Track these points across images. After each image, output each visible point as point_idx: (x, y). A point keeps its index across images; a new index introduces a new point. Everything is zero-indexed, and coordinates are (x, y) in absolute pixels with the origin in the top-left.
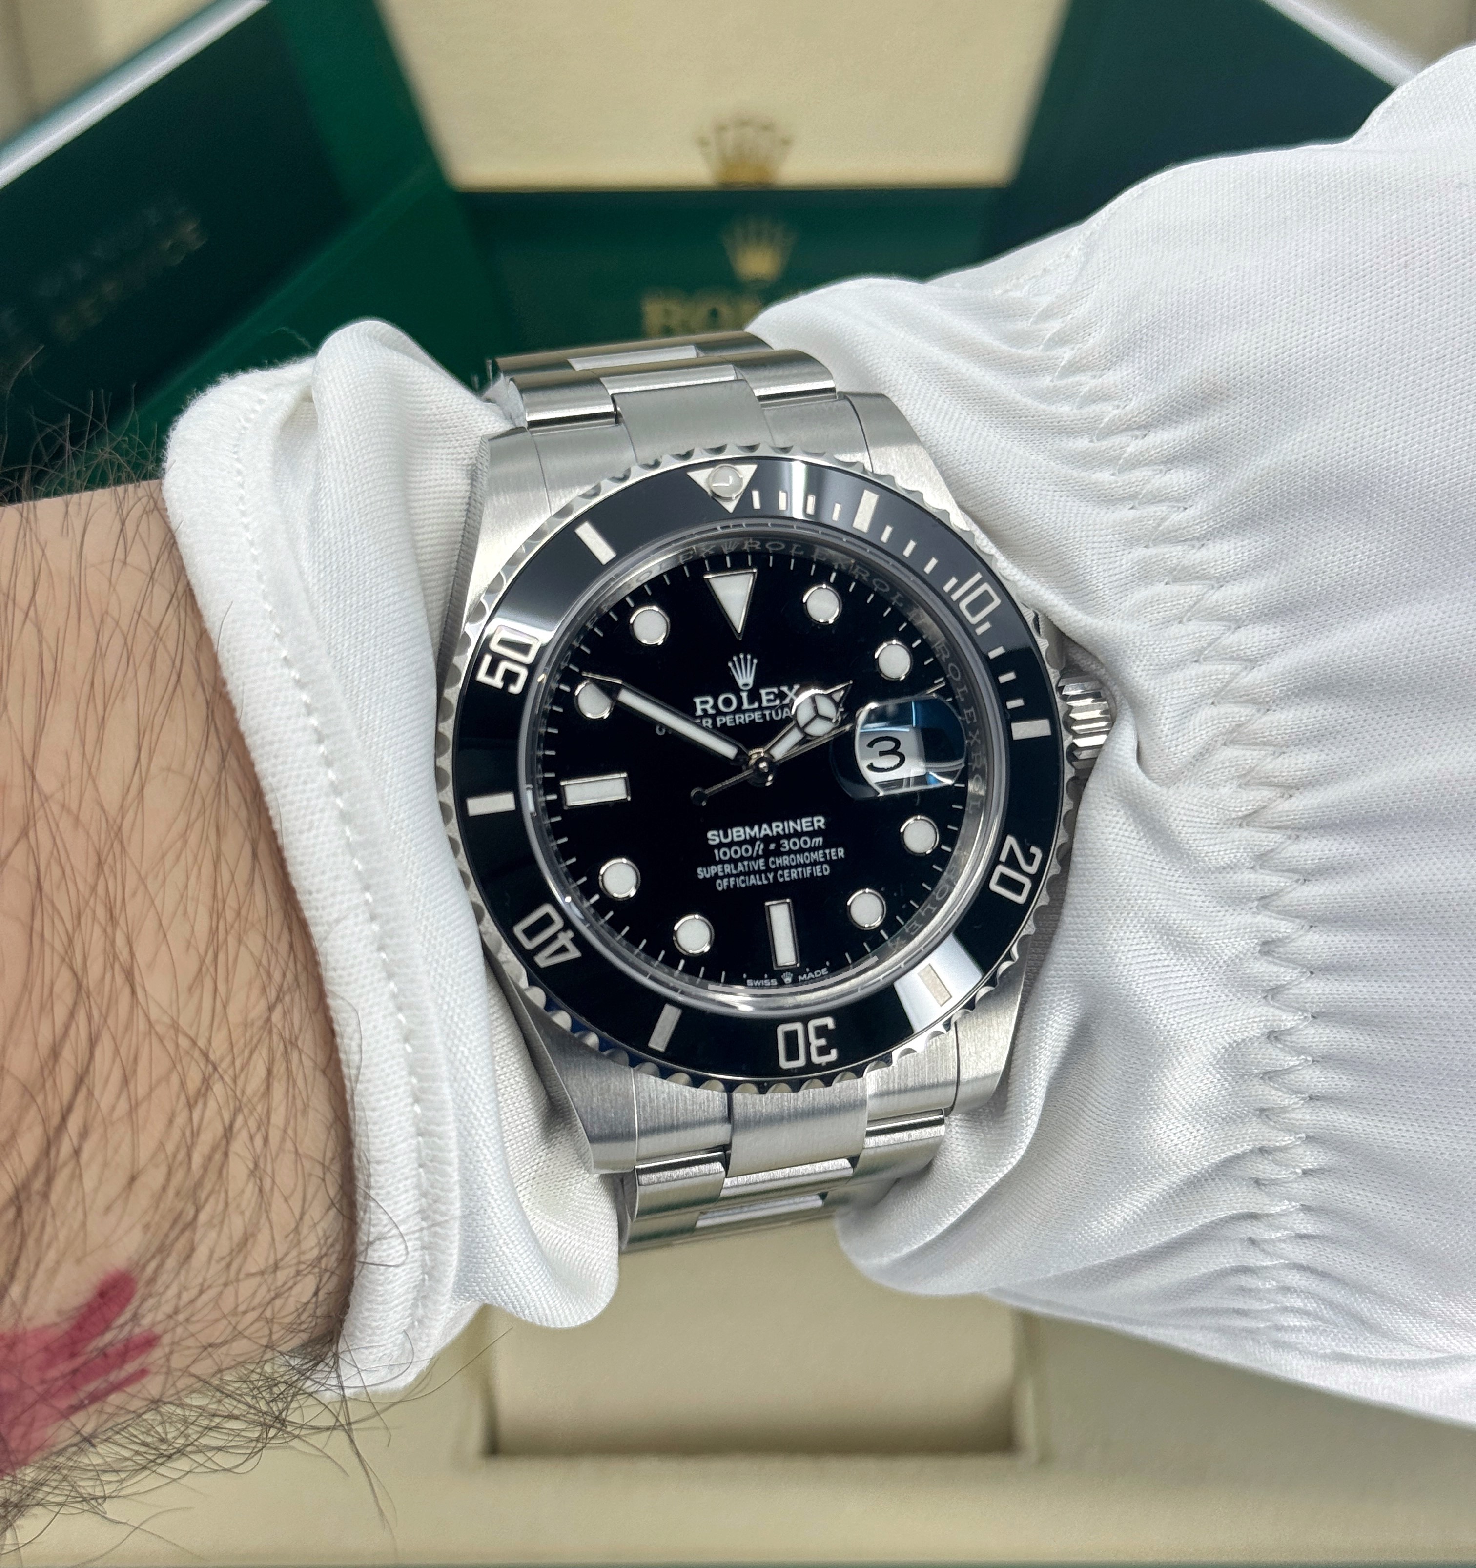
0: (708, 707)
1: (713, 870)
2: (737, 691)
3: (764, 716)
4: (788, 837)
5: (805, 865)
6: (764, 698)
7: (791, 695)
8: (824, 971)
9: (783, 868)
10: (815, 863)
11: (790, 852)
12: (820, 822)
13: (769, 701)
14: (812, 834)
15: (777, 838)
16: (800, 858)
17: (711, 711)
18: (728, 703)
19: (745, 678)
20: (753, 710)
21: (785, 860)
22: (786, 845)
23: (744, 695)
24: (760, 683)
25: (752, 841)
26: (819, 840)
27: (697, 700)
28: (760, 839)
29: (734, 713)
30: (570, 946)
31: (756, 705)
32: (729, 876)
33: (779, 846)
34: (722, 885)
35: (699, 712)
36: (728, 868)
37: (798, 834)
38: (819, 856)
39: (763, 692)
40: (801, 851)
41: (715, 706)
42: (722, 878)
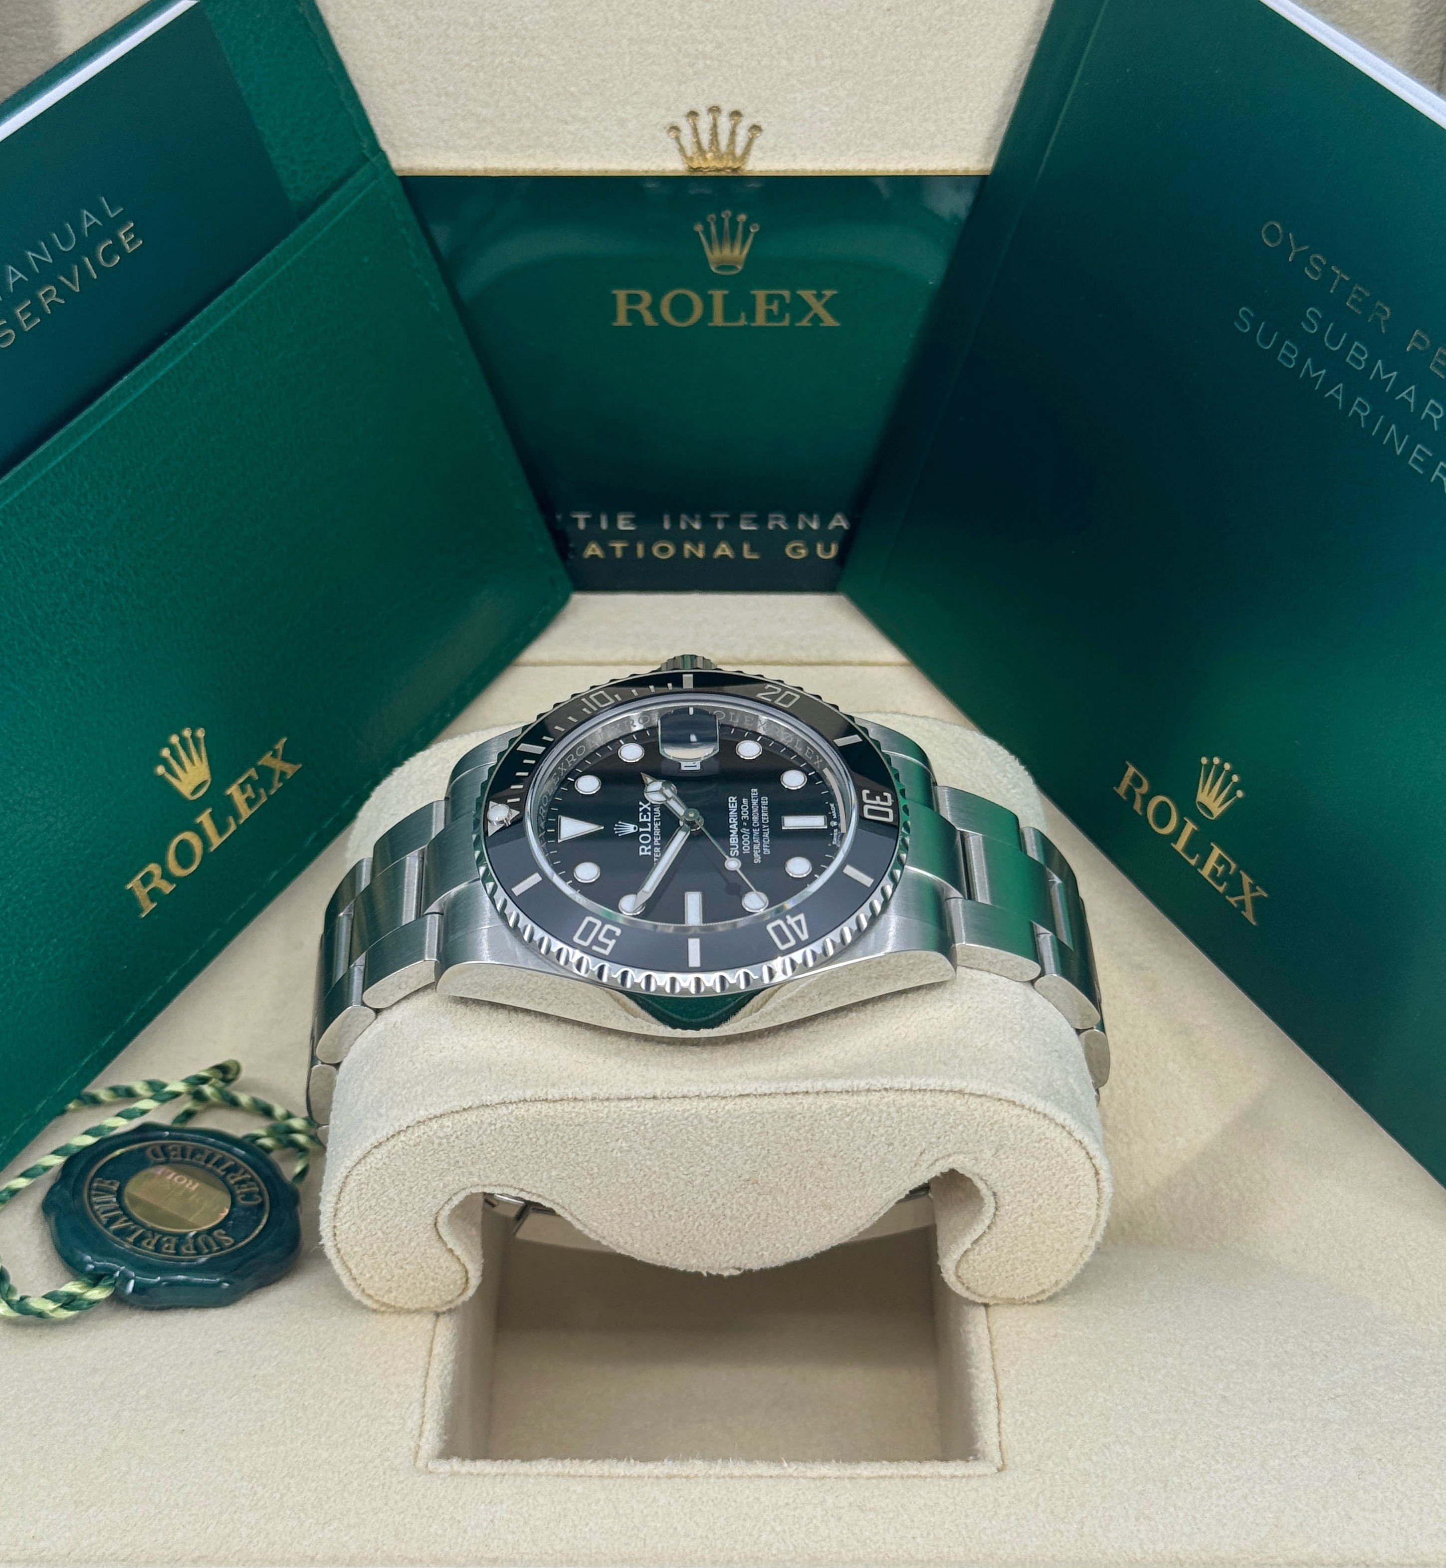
0: (646, 849)
1: (756, 854)
2: (638, 833)
3: (657, 821)
4: (740, 815)
5: (760, 809)
6: (645, 820)
7: (645, 806)
8: (832, 805)
9: (760, 820)
10: (759, 804)
11: (750, 815)
12: (732, 799)
13: (647, 817)
14: (740, 803)
15: (740, 821)
16: (755, 810)
17: (650, 847)
18: (645, 838)
19: (630, 828)
20: (653, 827)
21: (755, 818)
22: (745, 816)
23: (641, 830)
24: (635, 821)
25: (740, 834)
26: (745, 801)
27: (641, 853)
28: (739, 830)
29: (652, 836)
30: (796, 918)
31: (649, 825)
32: (761, 848)
33: (745, 820)
34: (767, 851)
35: (650, 853)
36: (756, 847)
37: (739, 810)
38: (755, 802)
39: (641, 820)
40: (750, 810)
41: (647, 845)
42: (762, 851)
